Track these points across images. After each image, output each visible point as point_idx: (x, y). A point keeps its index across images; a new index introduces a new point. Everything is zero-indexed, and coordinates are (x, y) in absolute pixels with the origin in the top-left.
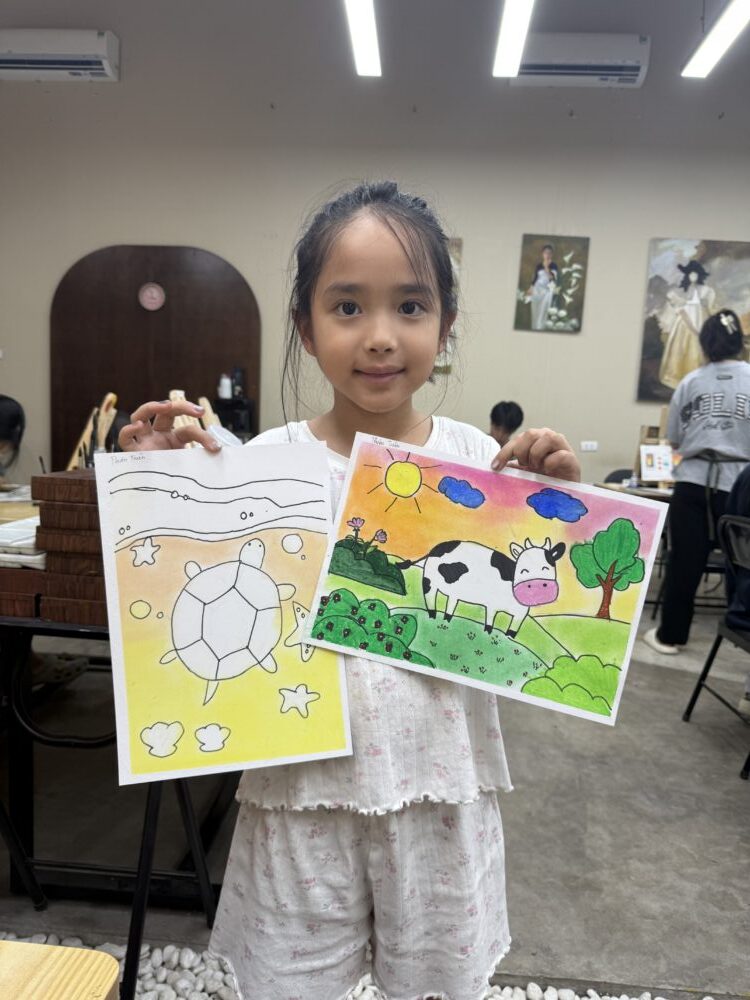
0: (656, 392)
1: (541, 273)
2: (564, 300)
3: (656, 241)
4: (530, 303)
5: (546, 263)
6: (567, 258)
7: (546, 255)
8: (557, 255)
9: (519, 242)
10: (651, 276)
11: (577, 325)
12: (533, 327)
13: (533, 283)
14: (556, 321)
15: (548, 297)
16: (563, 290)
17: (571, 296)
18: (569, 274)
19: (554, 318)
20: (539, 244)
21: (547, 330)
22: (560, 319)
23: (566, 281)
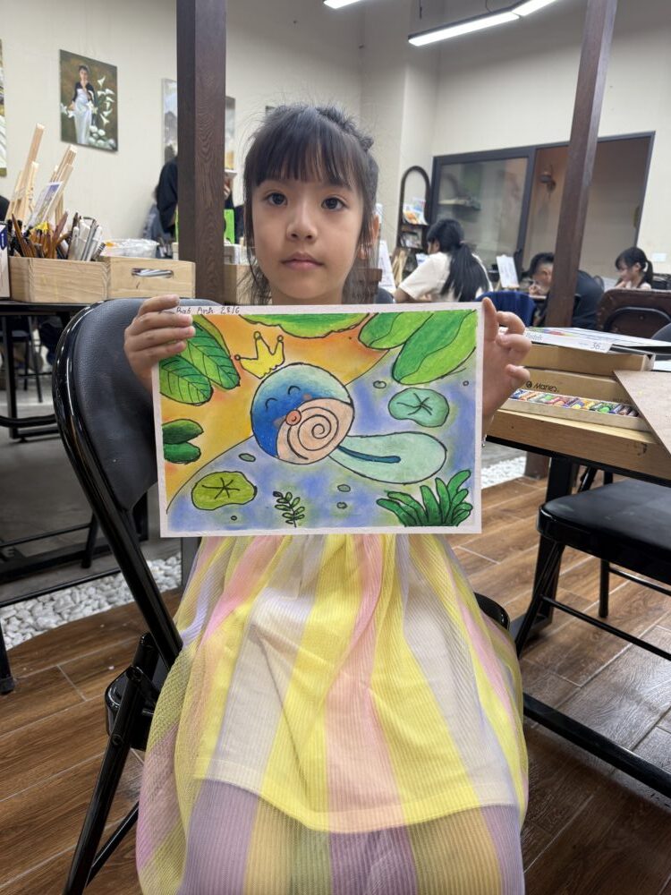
1: (79, 91)
2: (102, 120)
3: (166, 82)
4: (73, 118)
5: (83, 83)
6: (101, 82)
7: (82, 76)
8: (92, 76)
9: (57, 57)
10: (166, 111)
11: (115, 145)
12: (78, 141)
13: (74, 100)
14: (96, 139)
15: (88, 117)
16: (101, 109)
17: (107, 118)
18: (103, 97)
19: (95, 135)
20: (77, 63)
21: (90, 146)
22: (100, 138)
23: (102, 103)
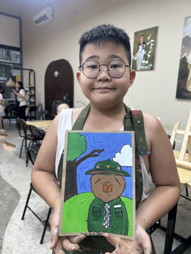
0: (184, 94)
1: (140, 47)
2: (147, 56)
3: (187, 19)
4: (136, 60)
5: (141, 43)
6: (149, 38)
7: (141, 39)
8: (145, 38)
9: (133, 36)
10: (184, 37)
11: (152, 67)
12: (137, 70)
13: (137, 52)
14: (144, 66)
15: (142, 56)
16: (147, 52)
17: (150, 54)
18: (149, 45)
19: (144, 64)
21: (142, 70)
22: (146, 65)
23: (149, 48)
